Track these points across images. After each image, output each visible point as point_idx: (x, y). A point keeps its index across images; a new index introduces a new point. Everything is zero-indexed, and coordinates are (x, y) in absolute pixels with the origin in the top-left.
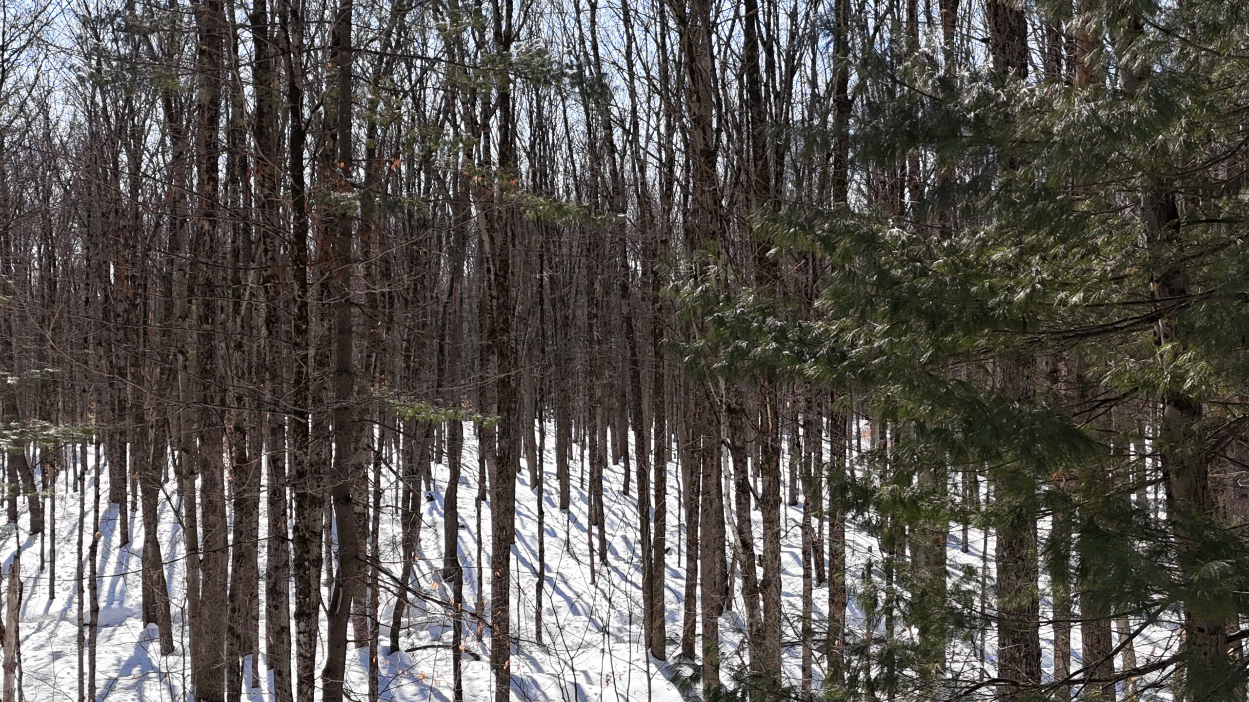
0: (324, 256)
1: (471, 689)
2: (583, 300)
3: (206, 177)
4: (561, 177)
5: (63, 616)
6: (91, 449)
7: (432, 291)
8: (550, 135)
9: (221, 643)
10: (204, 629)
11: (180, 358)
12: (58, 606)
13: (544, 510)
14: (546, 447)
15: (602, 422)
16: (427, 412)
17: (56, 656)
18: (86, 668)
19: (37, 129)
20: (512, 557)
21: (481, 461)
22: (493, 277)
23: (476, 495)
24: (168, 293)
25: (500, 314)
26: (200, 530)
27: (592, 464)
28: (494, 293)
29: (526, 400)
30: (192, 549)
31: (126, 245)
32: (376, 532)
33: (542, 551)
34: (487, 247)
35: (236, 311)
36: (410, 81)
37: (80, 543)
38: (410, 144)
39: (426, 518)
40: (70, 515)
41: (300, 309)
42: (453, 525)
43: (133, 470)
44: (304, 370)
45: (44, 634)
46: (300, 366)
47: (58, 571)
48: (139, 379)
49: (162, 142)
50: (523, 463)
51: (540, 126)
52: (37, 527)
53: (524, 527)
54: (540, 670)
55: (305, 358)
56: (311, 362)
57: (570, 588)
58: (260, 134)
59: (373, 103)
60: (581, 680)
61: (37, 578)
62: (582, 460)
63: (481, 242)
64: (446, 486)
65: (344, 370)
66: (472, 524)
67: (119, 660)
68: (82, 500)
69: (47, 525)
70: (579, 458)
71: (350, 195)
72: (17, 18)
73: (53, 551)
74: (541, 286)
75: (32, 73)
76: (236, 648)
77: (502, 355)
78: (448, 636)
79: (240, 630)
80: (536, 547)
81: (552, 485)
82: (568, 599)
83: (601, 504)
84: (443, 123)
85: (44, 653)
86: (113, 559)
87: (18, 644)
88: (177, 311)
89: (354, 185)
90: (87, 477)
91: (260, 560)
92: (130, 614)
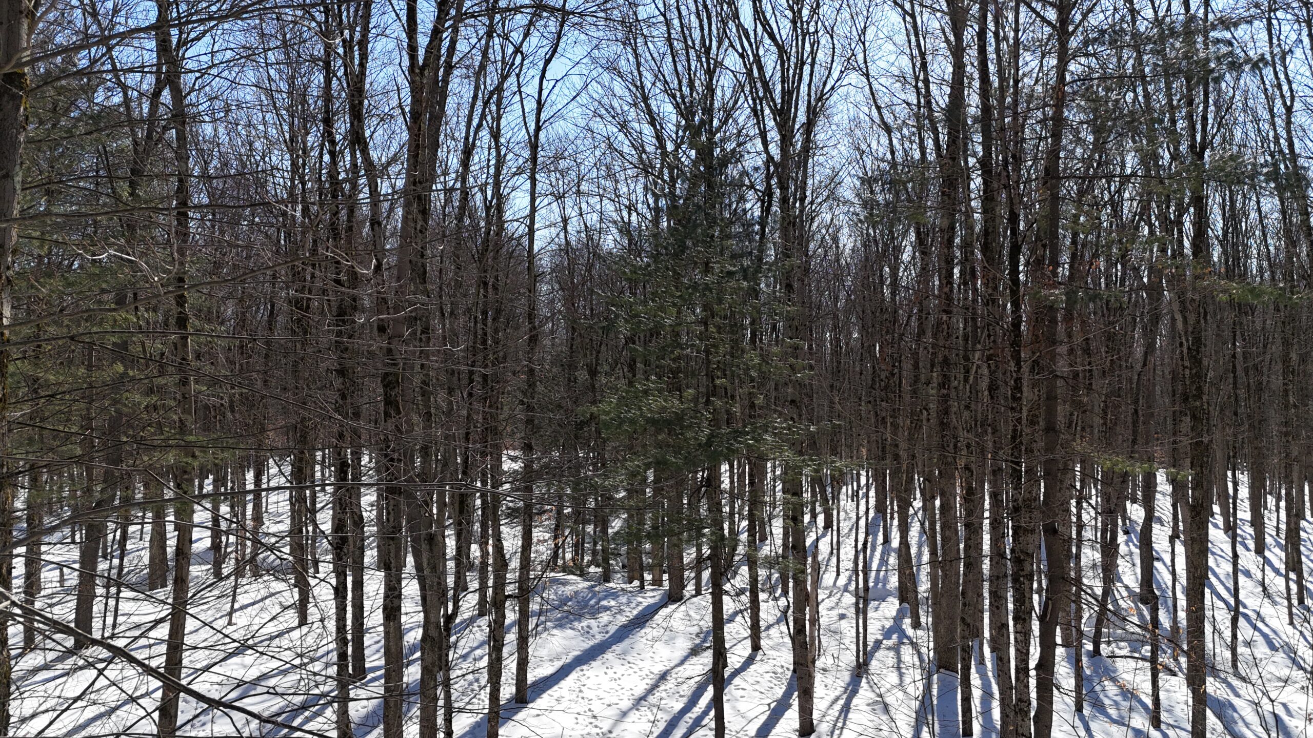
0: (1036, 340)
1: (1168, 698)
2: (1278, 367)
3: (944, 282)
4: (1255, 261)
5: (846, 589)
6: (863, 473)
7: (1127, 361)
8: (1243, 224)
9: (956, 629)
10: (942, 615)
11: (925, 412)
12: (842, 581)
13: (1239, 553)
14: (1239, 496)
15: (1300, 478)
16: (1122, 464)
17: (842, 617)
18: (861, 630)
19: (831, 256)
20: (1207, 591)
21: (1174, 506)
22: (1185, 350)
23: (1170, 533)
24: (916, 366)
25: (1193, 383)
26: (939, 538)
27: (1288, 515)
28: (1187, 364)
29: (1219, 454)
30: (933, 553)
31: (887, 332)
32: (1078, 557)
33: (1236, 590)
34: (1180, 325)
35: (966, 380)
36: (1110, 192)
37: (856, 541)
38: (1109, 246)
39: (1123, 549)
40: (850, 519)
41: (1015, 381)
42: (1148, 557)
43: (892, 491)
44: (1019, 428)
45: (834, 599)
46: (1015, 426)
47: (842, 556)
48: (895, 426)
49: (914, 258)
50: (1216, 509)
51: (1233, 216)
52: (828, 525)
53: (1218, 566)
54: (1238, 695)
55: (1019, 420)
56: (1024, 421)
57: (1267, 625)
58: (985, 249)
59: (1076, 217)
60: (1280, 711)
61: (829, 560)
62: (1278, 511)
63: (1173, 320)
64: (1141, 521)
65: (1051, 429)
66: (1167, 558)
67: (883, 627)
68: (858, 508)
69: (835, 523)
70: (1274, 508)
71: (1057, 292)
72: (821, 182)
73: (838, 542)
74: (1234, 356)
75: (828, 217)
76: (967, 633)
77: (1194, 417)
78: (1146, 650)
79: (969, 620)
80: (1231, 585)
81: (1246, 531)
82: (1265, 636)
83: (1299, 553)
84: (1139, 222)
85: (835, 613)
86: (878, 554)
87: (818, 605)
88: (923, 378)
89: (1060, 283)
90: (861, 492)
91: (984, 566)
92: (889, 594)
